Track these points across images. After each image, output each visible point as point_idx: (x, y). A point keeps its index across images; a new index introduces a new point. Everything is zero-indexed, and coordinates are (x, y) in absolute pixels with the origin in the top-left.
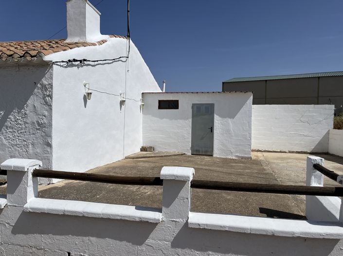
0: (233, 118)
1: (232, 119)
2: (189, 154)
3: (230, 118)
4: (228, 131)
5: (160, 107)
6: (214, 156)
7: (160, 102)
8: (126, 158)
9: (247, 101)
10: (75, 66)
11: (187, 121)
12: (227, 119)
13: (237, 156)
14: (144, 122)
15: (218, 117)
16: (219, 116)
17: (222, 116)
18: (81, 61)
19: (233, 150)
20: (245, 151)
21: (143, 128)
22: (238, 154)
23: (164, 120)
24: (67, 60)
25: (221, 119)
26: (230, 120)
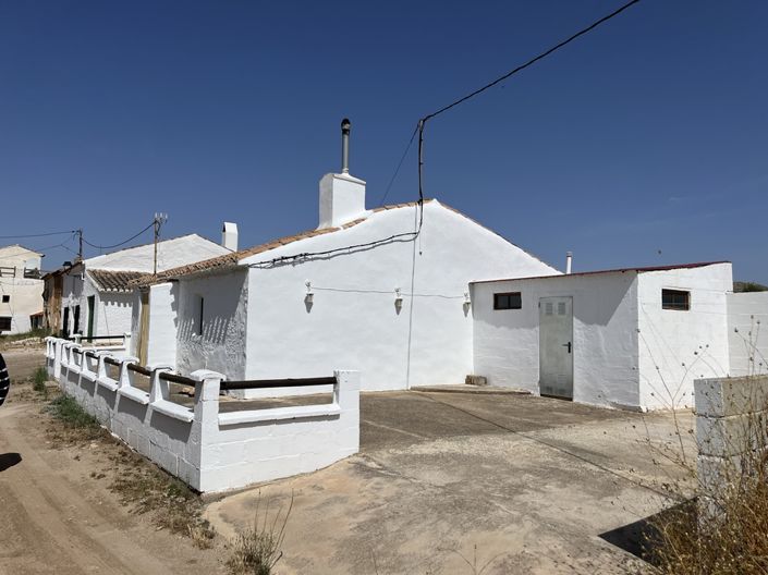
0: (606, 325)
1: (603, 327)
2: (537, 394)
3: (601, 325)
4: (597, 351)
5: (496, 307)
6: (575, 400)
7: (496, 297)
8: (412, 389)
9: (628, 288)
10: (288, 263)
11: (533, 332)
12: (595, 326)
13: (614, 404)
14: (476, 333)
15: (579, 322)
16: (582, 320)
17: (587, 321)
18: (294, 257)
19: (606, 391)
20: (628, 394)
21: (475, 342)
22: (615, 400)
23: (502, 328)
24: (271, 259)
25: (584, 325)
26: (600, 329)
